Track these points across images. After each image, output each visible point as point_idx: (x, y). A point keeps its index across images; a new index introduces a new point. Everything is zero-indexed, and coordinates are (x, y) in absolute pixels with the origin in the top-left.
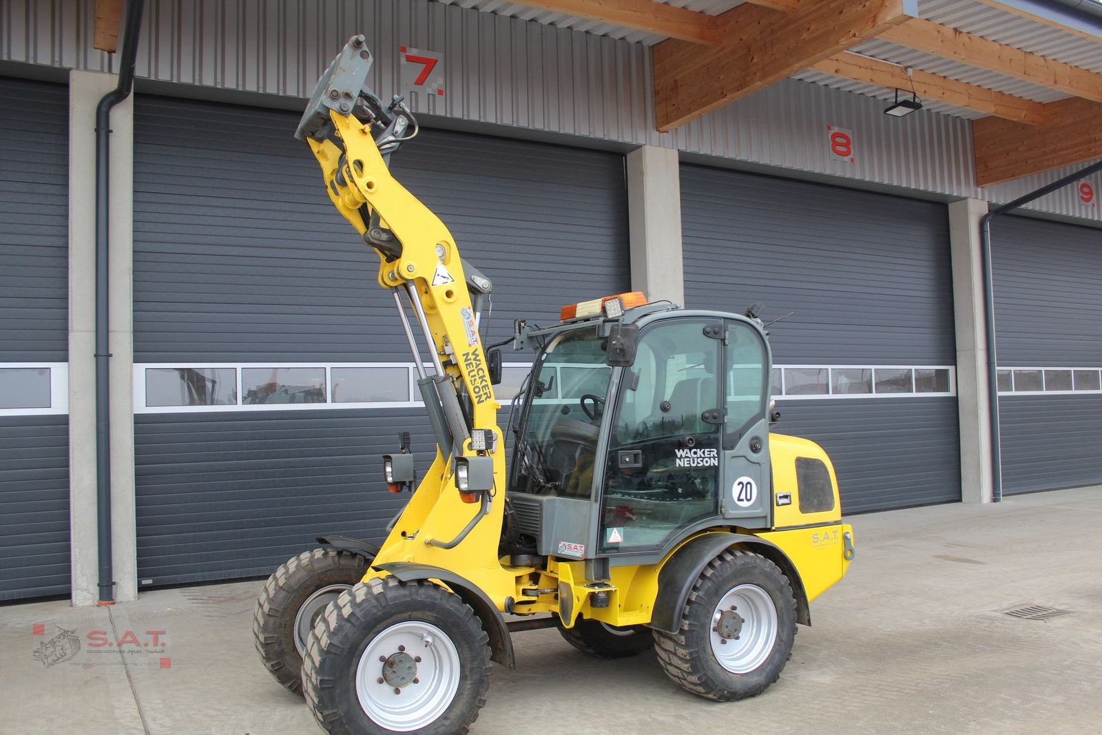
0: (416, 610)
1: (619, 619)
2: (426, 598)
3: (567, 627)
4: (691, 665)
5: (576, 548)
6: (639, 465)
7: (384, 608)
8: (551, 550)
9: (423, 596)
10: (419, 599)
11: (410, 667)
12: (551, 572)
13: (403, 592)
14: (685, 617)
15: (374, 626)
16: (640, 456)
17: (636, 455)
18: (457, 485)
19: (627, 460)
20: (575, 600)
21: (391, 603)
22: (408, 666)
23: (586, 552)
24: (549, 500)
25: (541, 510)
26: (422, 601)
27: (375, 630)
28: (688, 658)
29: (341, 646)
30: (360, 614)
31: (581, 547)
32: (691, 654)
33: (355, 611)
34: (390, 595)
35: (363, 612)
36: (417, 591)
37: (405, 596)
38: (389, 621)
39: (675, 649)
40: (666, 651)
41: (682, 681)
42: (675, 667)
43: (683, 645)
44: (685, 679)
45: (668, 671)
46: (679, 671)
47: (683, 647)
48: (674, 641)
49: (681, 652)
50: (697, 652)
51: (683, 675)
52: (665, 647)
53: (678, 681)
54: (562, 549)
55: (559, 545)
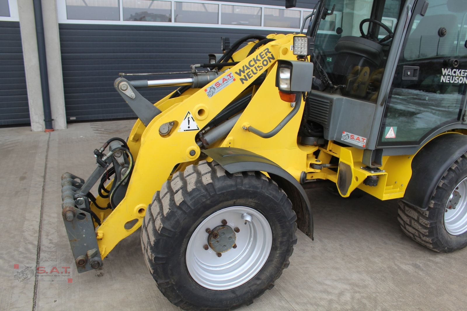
0: (240, 198)
1: (384, 195)
2: (250, 187)
3: (343, 196)
4: (429, 230)
5: (358, 139)
6: (415, 79)
7: (212, 197)
8: (335, 137)
9: (247, 186)
10: (243, 188)
11: (231, 237)
12: (330, 151)
13: (229, 182)
14: (433, 198)
15: (203, 212)
16: (418, 72)
17: (415, 70)
18: (277, 84)
19: (409, 73)
20: (354, 179)
21: (218, 193)
22: (228, 237)
23: (367, 144)
24: (338, 99)
25: (331, 106)
26: (246, 190)
27: (204, 215)
28: (429, 227)
29: (172, 230)
30: (191, 202)
31: (364, 139)
32: (431, 224)
33: (186, 199)
34: (218, 185)
35: (193, 200)
36: (242, 182)
37: (231, 186)
38: (216, 207)
39: (418, 218)
40: (410, 217)
41: (416, 237)
42: (414, 228)
43: (427, 217)
44: (420, 238)
45: (405, 228)
46: (417, 232)
47: (427, 219)
48: (418, 212)
49: (423, 221)
50: (436, 223)
51: (419, 235)
52: (409, 215)
53: (412, 236)
54: (346, 137)
55: (343, 134)
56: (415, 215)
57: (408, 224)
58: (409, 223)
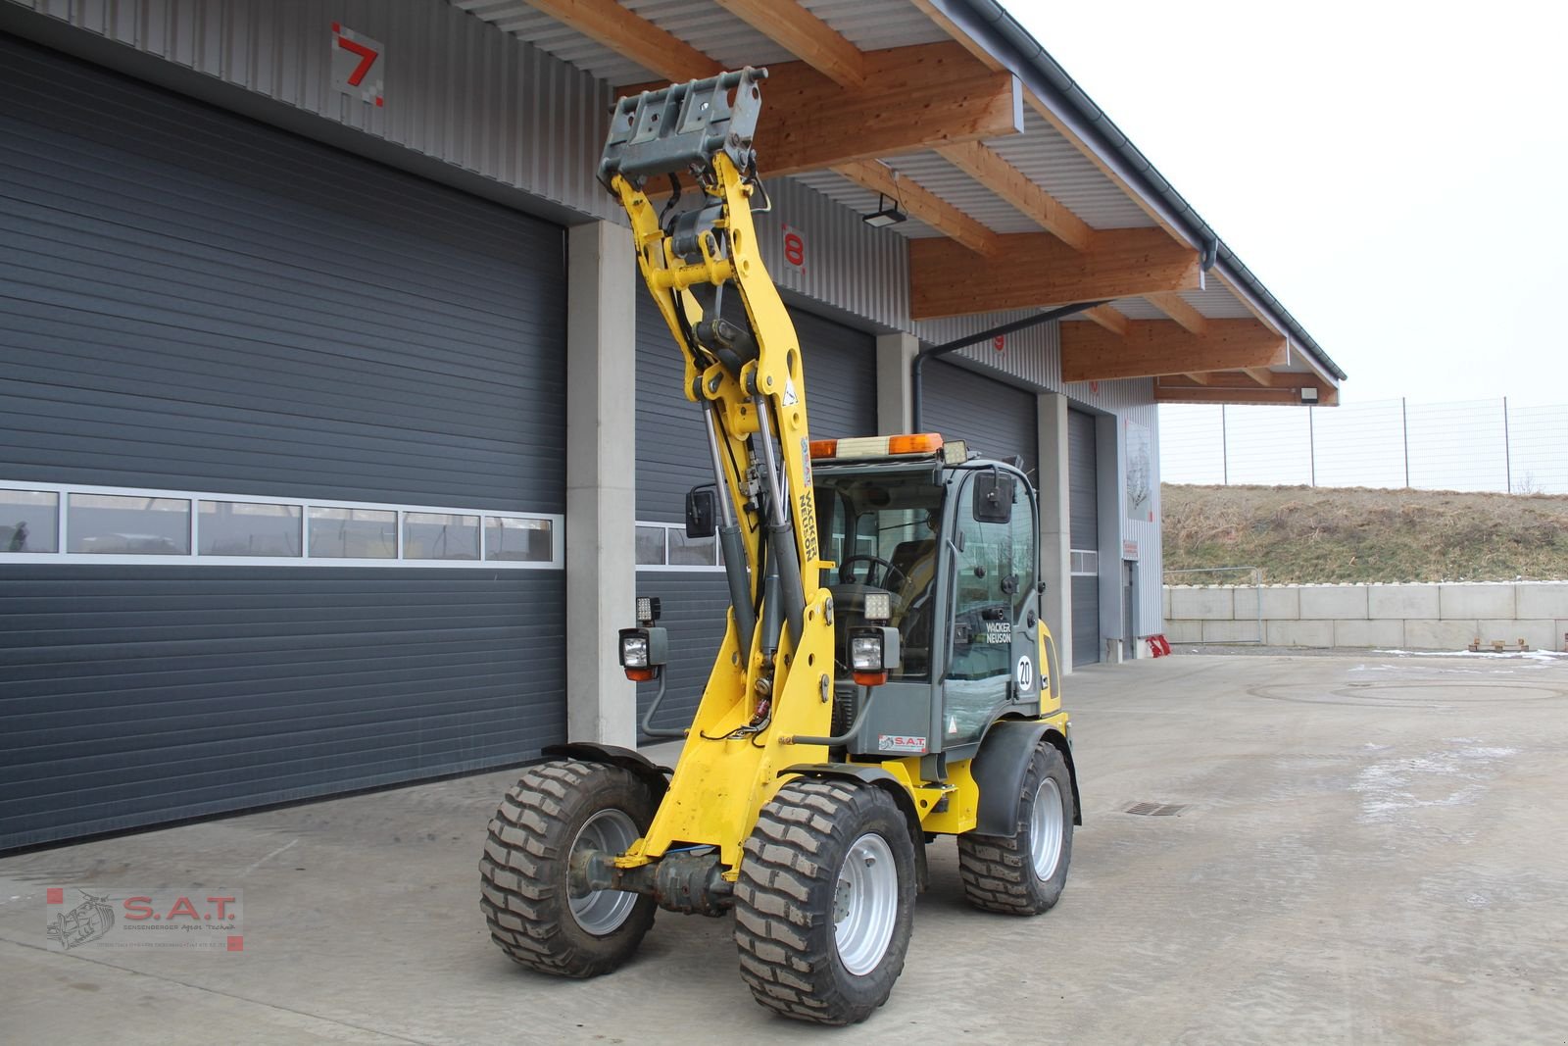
0: (870, 821)
5: (910, 742)
15: (848, 841)
19: (959, 634)
26: (875, 811)
31: (922, 740)
38: (856, 833)
39: (1002, 856)
40: (985, 860)
41: (997, 895)
42: (995, 878)
43: (1014, 851)
44: (1007, 893)
45: (977, 886)
46: (1001, 883)
47: (1015, 853)
48: (1000, 847)
49: (1010, 859)
50: (1027, 857)
51: (1006, 888)
52: (983, 857)
53: (989, 896)
54: (886, 744)
55: (880, 740)
56: (994, 853)
57: (982, 876)
58: (985, 873)
